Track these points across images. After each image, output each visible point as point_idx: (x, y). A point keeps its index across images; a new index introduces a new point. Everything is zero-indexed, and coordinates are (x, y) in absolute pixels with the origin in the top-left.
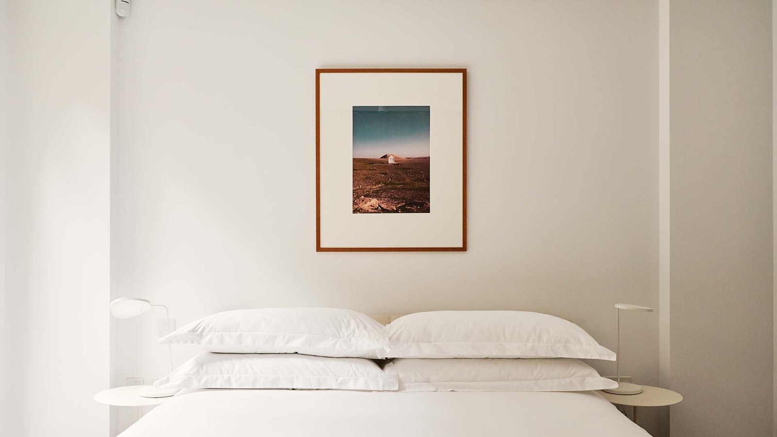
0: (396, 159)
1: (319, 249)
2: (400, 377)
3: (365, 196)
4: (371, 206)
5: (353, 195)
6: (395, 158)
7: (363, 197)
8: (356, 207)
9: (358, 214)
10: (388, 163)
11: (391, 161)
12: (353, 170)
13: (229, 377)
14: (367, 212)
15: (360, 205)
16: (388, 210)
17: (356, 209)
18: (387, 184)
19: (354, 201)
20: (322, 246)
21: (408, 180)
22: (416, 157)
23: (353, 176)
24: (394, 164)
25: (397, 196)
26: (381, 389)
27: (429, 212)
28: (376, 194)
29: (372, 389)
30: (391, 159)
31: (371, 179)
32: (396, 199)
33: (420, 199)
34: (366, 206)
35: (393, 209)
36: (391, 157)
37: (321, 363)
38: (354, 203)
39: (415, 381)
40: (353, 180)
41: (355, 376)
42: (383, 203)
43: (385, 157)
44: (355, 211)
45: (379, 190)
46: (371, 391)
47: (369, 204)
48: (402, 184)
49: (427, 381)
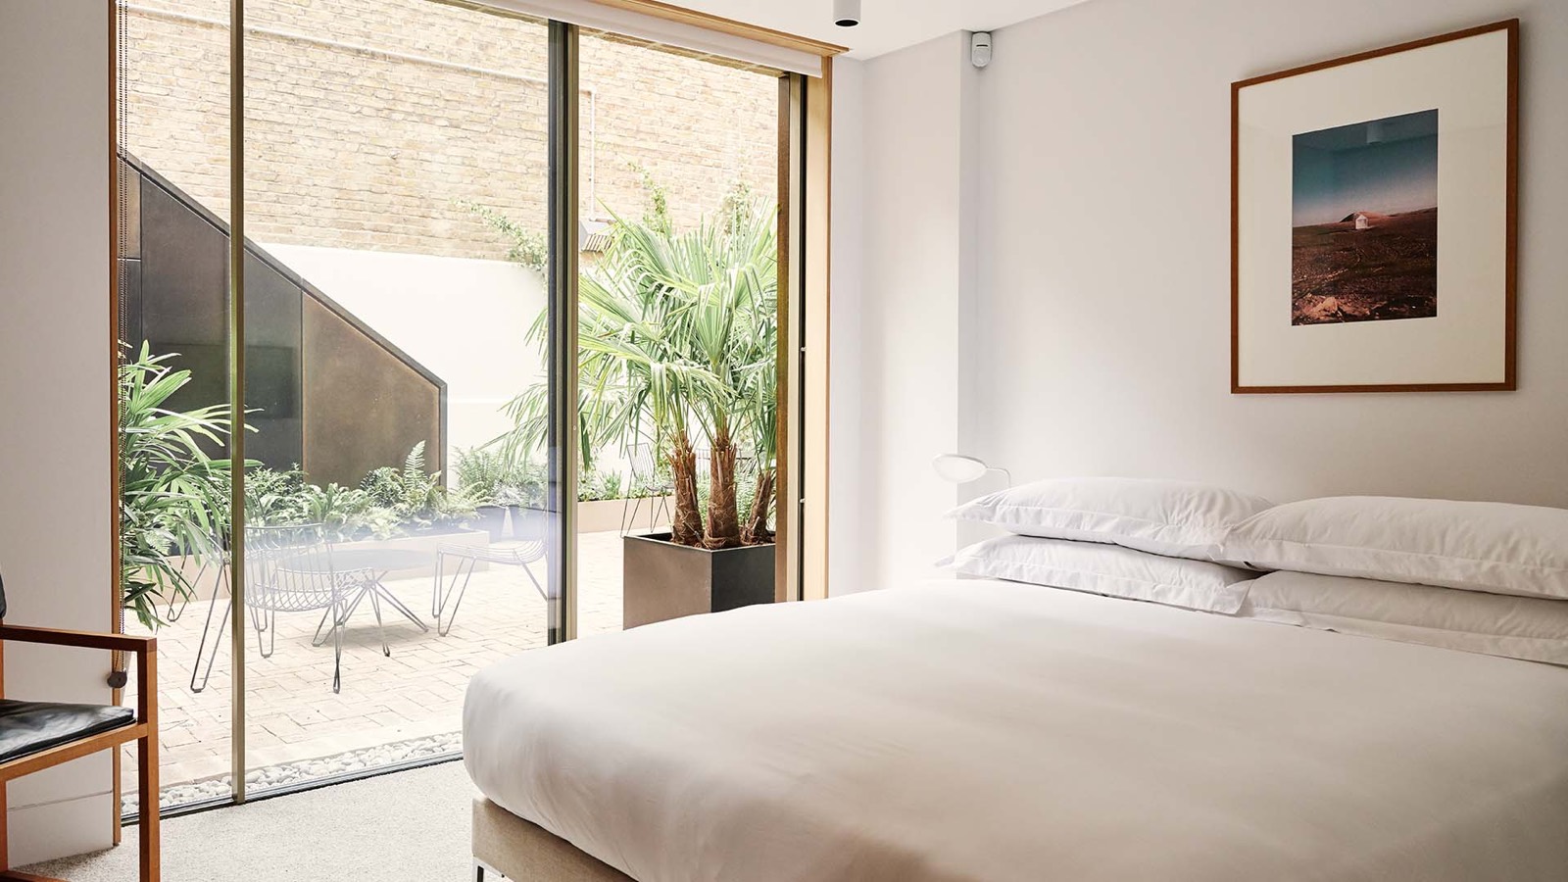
0: (1370, 220)
1: (1236, 388)
2: (1249, 595)
3: (1313, 293)
4: (1325, 310)
5: (1293, 293)
6: (1369, 218)
7: (1310, 295)
8: (1298, 313)
9: (1302, 327)
10: (1355, 229)
11: (1360, 225)
12: (1293, 247)
13: (1021, 566)
14: (1318, 321)
15: (1304, 311)
16: (1356, 316)
17: (1298, 317)
18: (1355, 268)
19: (1293, 304)
20: (1242, 383)
21: (1393, 258)
22: (1409, 211)
23: (1293, 259)
24: (1366, 230)
25: (1372, 290)
26: (1208, 609)
27: (1435, 315)
28: (1335, 289)
29: (1196, 607)
30: (1360, 220)
31: (1323, 262)
32: (1370, 294)
33: (1418, 293)
34: (1315, 311)
35: (1365, 314)
36: (1361, 217)
37: (1139, 561)
38: (1295, 307)
39: (1274, 607)
40: (1293, 267)
41: (1180, 584)
42: (1345, 304)
43: (1351, 218)
44: (1296, 322)
45: (1338, 281)
46: (1195, 610)
47: (1320, 306)
48: (1382, 265)
49: (1296, 609)
